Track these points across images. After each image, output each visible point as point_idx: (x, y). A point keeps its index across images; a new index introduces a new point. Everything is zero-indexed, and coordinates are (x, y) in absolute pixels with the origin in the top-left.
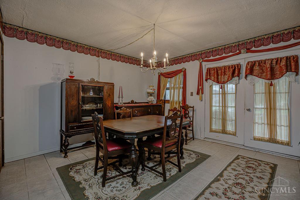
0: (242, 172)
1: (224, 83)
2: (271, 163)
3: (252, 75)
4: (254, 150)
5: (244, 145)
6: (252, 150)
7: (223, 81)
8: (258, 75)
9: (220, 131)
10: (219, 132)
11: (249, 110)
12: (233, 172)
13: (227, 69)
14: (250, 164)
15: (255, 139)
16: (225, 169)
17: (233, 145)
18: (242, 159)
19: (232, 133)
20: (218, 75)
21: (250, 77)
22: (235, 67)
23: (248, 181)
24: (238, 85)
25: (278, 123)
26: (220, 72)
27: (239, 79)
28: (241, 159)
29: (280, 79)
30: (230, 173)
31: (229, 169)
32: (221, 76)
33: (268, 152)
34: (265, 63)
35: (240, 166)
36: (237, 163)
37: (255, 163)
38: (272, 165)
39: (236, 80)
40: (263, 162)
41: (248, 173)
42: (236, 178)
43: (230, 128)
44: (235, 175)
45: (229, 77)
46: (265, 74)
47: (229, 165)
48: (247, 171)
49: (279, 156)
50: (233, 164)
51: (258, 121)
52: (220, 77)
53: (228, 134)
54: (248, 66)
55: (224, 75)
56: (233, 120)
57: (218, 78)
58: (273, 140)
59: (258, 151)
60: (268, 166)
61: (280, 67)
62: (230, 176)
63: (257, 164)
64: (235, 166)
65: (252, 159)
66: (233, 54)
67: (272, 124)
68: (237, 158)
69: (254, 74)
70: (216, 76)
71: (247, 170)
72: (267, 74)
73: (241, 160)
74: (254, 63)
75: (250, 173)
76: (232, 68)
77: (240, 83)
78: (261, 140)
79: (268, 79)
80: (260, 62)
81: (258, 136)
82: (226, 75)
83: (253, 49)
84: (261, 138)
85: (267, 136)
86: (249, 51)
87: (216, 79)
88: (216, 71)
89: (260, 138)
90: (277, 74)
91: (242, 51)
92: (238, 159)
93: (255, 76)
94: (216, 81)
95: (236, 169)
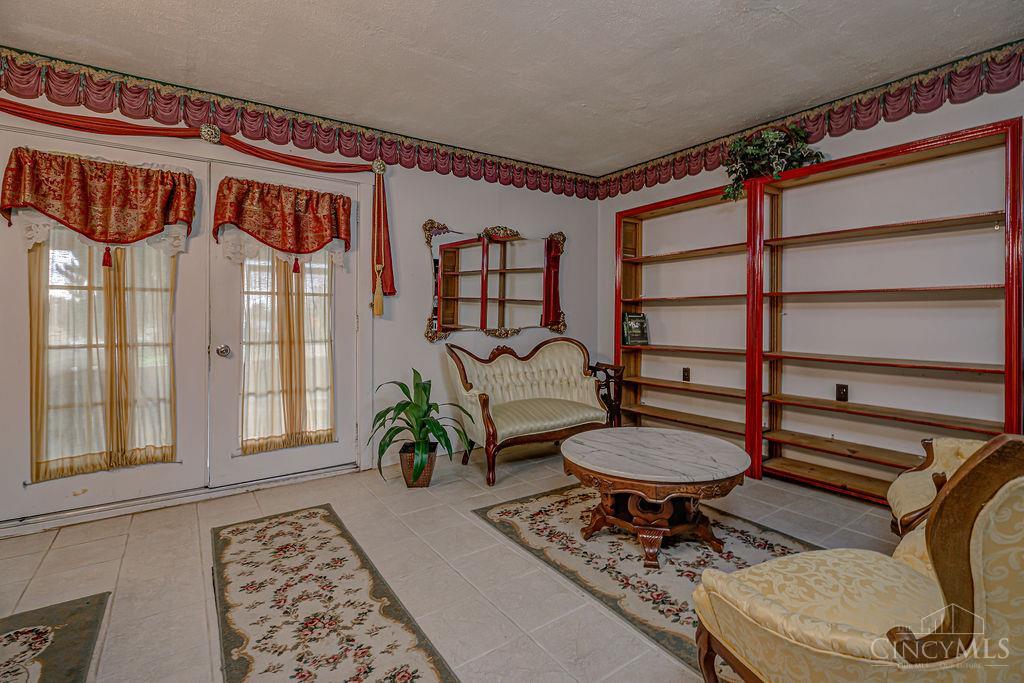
0: (282, 580)
1: (122, 239)
2: (316, 507)
3: (240, 228)
4: (244, 490)
5: (207, 487)
6: (238, 491)
7: (119, 233)
8: (259, 231)
9: (97, 460)
10: (94, 469)
11: (224, 352)
12: (255, 597)
13: (136, 184)
14: (276, 539)
15: (247, 450)
16: (224, 607)
17: (165, 504)
18: (240, 537)
19: (159, 454)
20: (87, 199)
21: (230, 234)
22: (174, 186)
23: (321, 592)
24: (181, 256)
25: (309, 384)
26: (98, 185)
27: (188, 233)
28: (235, 539)
29: (313, 254)
30: (253, 607)
31: (233, 595)
32: (107, 204)
33: (283, 480)
34: (278, 197)
35: (257, 565)
36: (238, 558)
37: (280, 528)
38: (321, 511)
39: (177, 238)
40: (298, 515)
41: (299, 569)
42: (286, 612)
43: (149, 433)
44: (273, 604)
45: (149, 217)
46: (277, 232)
47: (220, 583)
48: (293, 566)
49: (313, 480)
50: (231, 572)
51: (256, 387)
52: (100, 210)
53: (142, 463)
54: (226, 192)
55: (123, 206)
56: (165, 399)
57: (86, 212)
58: (296, 439)
59: (257, 487)
60: (317, 520)
61: (317, 219)
62: (264, 619)
63: (287, 529)
64: (243, 573)
65: (261, 520)
66: (164, 129)
67: (293, 391)
68: (220, 544)
69: (246, 227)
70: (75, 199)
71: (288, 563)
72: (284, 234)
73: (240, 542)
74: (246, 186)
75: (305, 566)
76: (162, 183)
77: (190, 252)
78: (264, 448)
79: (289, 251)
80: (265, 191)
81: (256, 437)
82: (131, 208)
83: (239, 136)
84: (265, 442)
85: (280, 430)
86: (225, 139)
87: (75, 216)
88: (76, 176)
89: (261, 441)
90: (307, 237)
91: (204, 130)
92: (227, 543)
93: (247, 231)
94: (75, 226)
95: (258, 581)
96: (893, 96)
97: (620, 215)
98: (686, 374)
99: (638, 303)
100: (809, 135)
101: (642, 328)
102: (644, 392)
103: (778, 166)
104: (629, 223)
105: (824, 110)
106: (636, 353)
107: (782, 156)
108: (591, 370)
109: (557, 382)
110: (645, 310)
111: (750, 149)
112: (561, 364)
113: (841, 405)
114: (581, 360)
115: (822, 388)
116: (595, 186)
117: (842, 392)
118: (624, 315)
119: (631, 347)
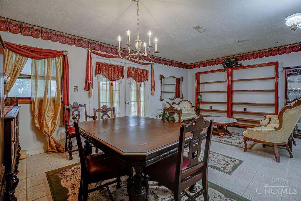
96: (255, 54)
97: (196, 73)
98: (211, 107)
99: (199, 93)
100: (239, 59)
101: (201, 98)
102: (201, 112)
103: (234, 66)
104: (198, 75)
105: (242, 55)
106: (199, 103)
107: (234, 64)
108: (192, 107)
109: (185, 110)
110: (201, 94)
111: (228, 62)
112: (185, 105)
113: (245, 112)
114: (190, 105)
115: (241, 109)
116: (188, 66)
117: (245, 109)
118: (197, 95)
119: (199, 102)
